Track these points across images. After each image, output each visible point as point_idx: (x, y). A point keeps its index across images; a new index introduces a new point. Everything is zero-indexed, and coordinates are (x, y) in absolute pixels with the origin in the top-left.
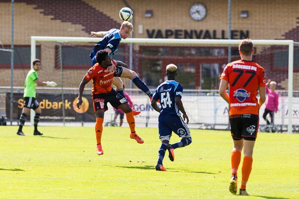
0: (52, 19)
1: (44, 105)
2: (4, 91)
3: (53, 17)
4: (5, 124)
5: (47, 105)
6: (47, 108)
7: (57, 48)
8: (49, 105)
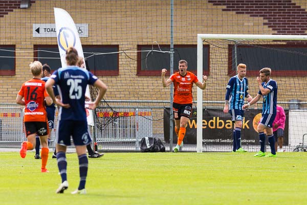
0: (224, 10)
1: (214, 124)
2: (161, 105)
3: (225, 7)
4: (163, 150)
5: (218, 125)
6: (218, 127)
7: (231, 47)
8: (220, 124)
